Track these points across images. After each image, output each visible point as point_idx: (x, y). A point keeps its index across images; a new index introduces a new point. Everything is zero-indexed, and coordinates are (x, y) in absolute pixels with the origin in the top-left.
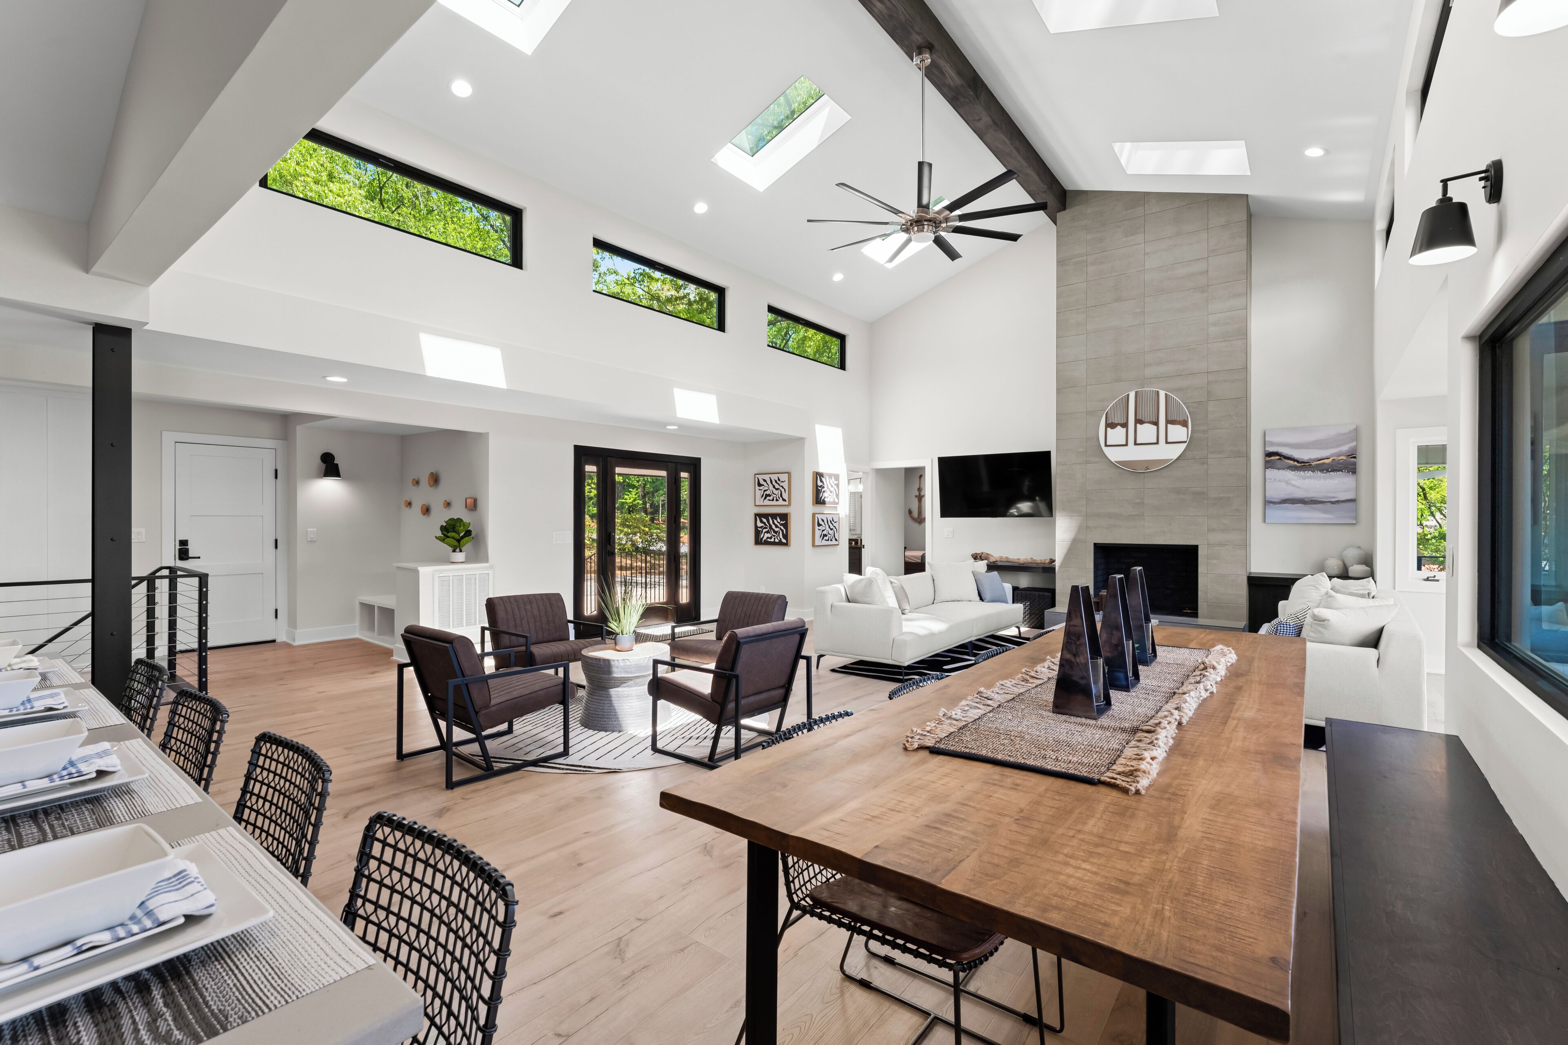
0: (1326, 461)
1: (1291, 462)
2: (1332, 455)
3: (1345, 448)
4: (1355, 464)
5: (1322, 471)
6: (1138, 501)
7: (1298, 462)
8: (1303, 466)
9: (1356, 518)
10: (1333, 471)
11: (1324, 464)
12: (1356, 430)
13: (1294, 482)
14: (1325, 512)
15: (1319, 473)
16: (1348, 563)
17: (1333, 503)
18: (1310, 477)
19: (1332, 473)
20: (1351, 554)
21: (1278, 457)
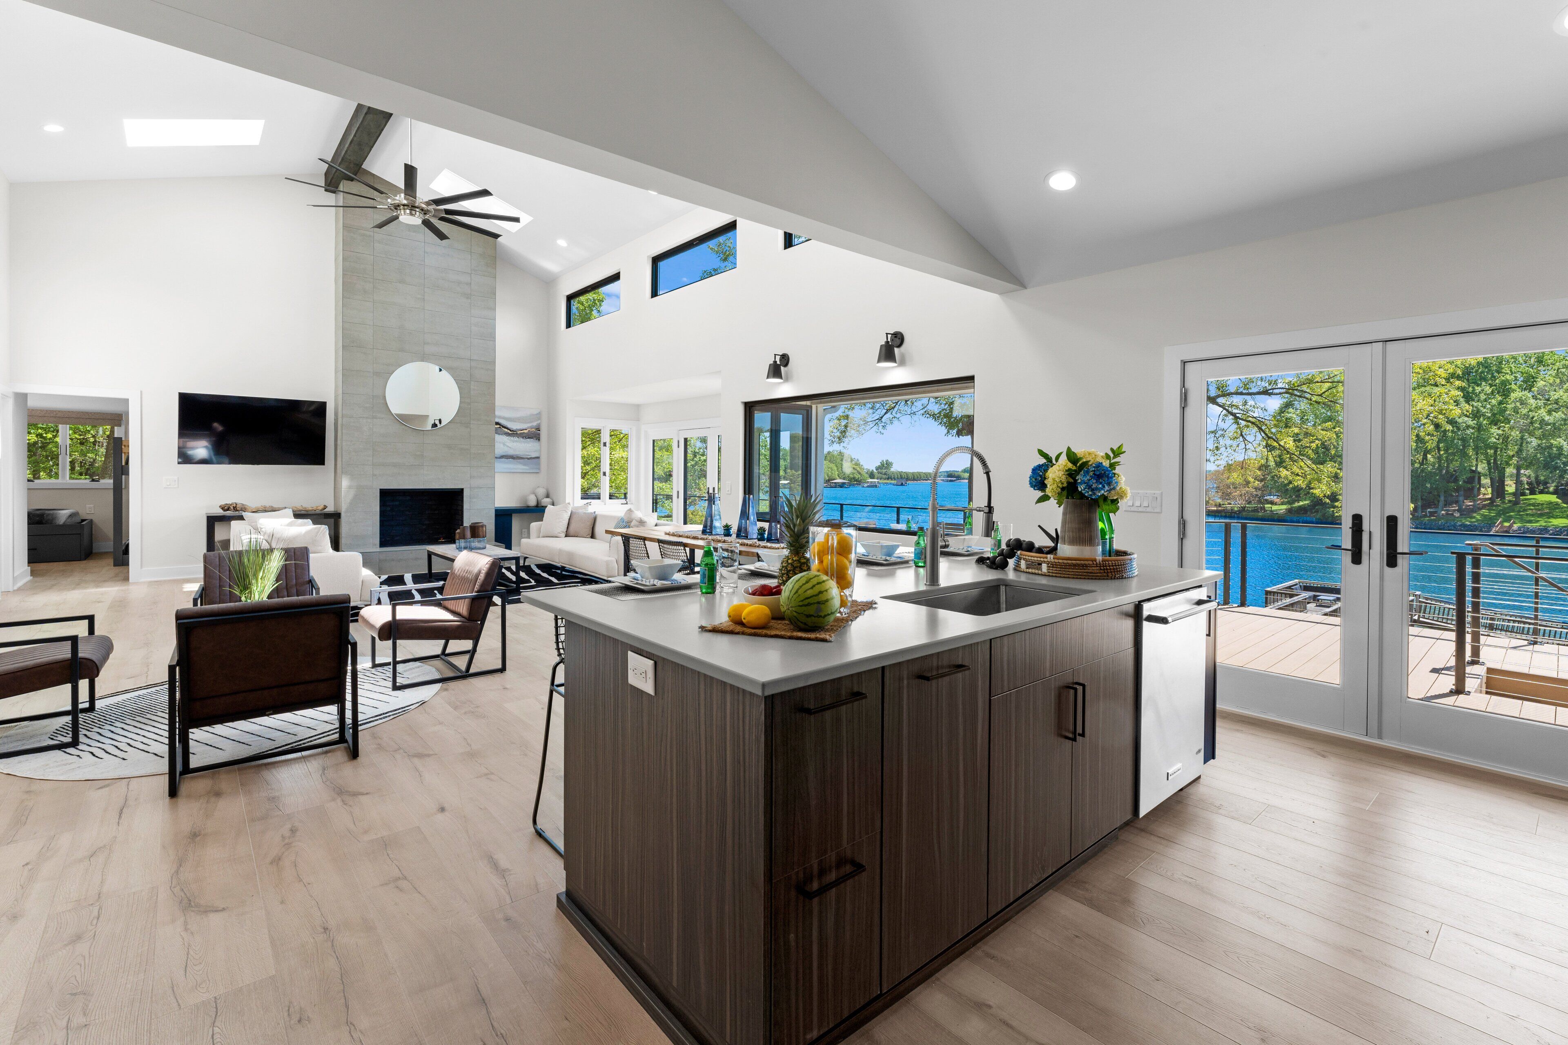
0: (525, 431)
1: (506, 430)
2: (528, 428)
3: (535, 424)
4: (539, 434)
5: (523, 437)
6: (418, 453)
7: (510, 430)
8: (513, 433)
9: (539, 469)
10: (529, 438)
11: (524, 433)
12: (540, 414)
13: (508, 444)
14: (525, 465)
15: (521, 439)
16: (540, 498)
17: (528, 459)
18: (516, 441)
19: (528, 439)
20: (541, 492)
21: (499, 426)
